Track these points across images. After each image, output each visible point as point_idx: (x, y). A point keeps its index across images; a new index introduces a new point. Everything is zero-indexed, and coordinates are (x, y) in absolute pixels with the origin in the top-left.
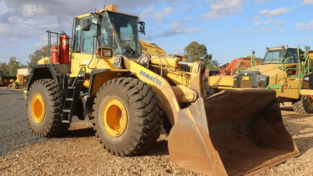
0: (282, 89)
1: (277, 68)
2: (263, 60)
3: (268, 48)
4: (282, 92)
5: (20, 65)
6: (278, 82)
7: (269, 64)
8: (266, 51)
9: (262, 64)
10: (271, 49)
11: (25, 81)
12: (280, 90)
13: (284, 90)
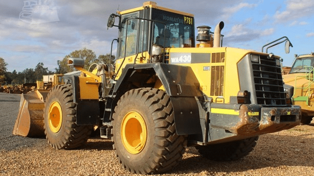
0: (309, 101)
1: (305, 77)
2: (291, 68)
3: (296, 56)
4: (309, 104)
5: (48, 72)
6: (304, 93)
7: (296, 73)
8: (295, 58)
9: (289, 73)
10: (300, 57)
11: (46, 88)
12: (307, 103)
13: (311, 103)
